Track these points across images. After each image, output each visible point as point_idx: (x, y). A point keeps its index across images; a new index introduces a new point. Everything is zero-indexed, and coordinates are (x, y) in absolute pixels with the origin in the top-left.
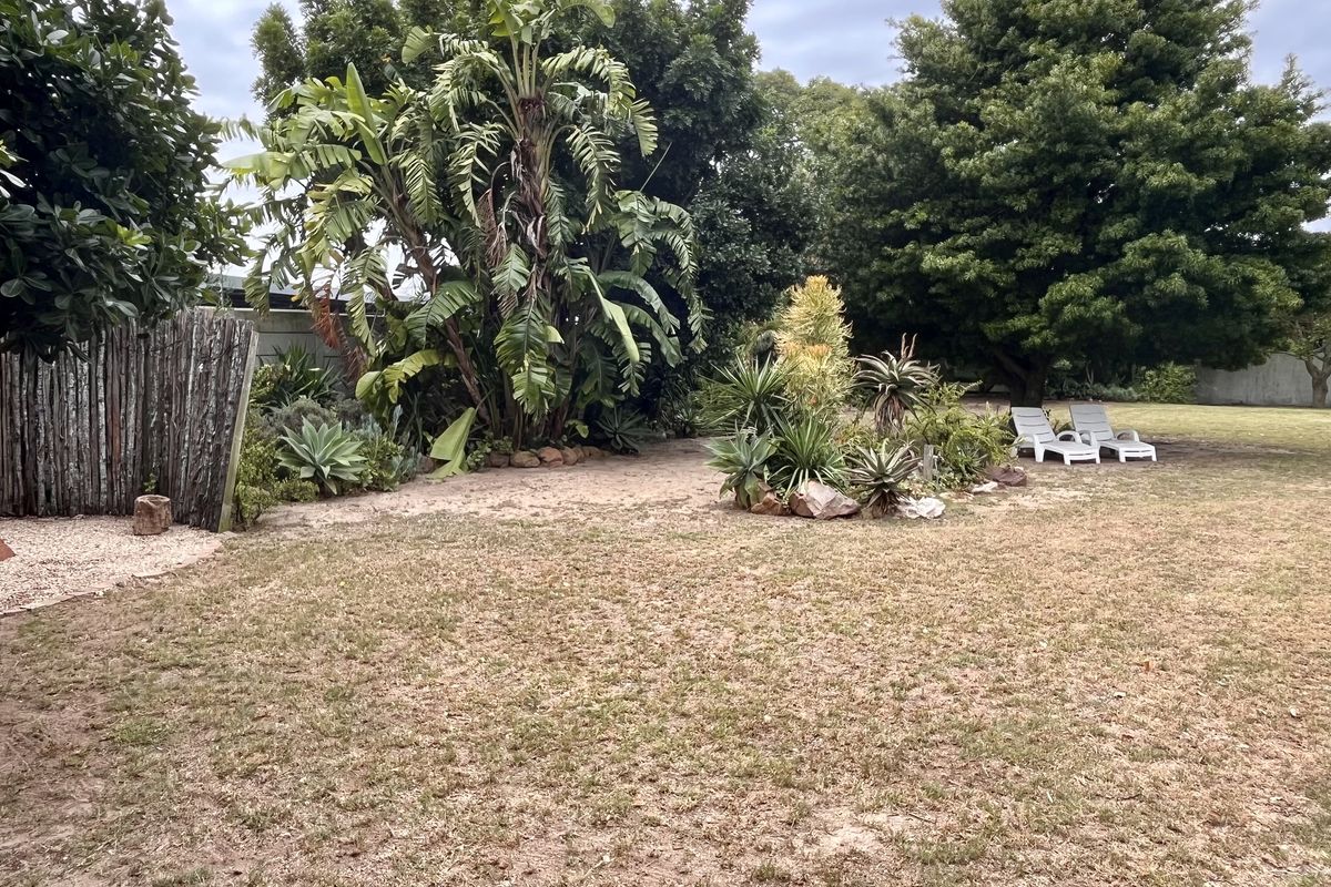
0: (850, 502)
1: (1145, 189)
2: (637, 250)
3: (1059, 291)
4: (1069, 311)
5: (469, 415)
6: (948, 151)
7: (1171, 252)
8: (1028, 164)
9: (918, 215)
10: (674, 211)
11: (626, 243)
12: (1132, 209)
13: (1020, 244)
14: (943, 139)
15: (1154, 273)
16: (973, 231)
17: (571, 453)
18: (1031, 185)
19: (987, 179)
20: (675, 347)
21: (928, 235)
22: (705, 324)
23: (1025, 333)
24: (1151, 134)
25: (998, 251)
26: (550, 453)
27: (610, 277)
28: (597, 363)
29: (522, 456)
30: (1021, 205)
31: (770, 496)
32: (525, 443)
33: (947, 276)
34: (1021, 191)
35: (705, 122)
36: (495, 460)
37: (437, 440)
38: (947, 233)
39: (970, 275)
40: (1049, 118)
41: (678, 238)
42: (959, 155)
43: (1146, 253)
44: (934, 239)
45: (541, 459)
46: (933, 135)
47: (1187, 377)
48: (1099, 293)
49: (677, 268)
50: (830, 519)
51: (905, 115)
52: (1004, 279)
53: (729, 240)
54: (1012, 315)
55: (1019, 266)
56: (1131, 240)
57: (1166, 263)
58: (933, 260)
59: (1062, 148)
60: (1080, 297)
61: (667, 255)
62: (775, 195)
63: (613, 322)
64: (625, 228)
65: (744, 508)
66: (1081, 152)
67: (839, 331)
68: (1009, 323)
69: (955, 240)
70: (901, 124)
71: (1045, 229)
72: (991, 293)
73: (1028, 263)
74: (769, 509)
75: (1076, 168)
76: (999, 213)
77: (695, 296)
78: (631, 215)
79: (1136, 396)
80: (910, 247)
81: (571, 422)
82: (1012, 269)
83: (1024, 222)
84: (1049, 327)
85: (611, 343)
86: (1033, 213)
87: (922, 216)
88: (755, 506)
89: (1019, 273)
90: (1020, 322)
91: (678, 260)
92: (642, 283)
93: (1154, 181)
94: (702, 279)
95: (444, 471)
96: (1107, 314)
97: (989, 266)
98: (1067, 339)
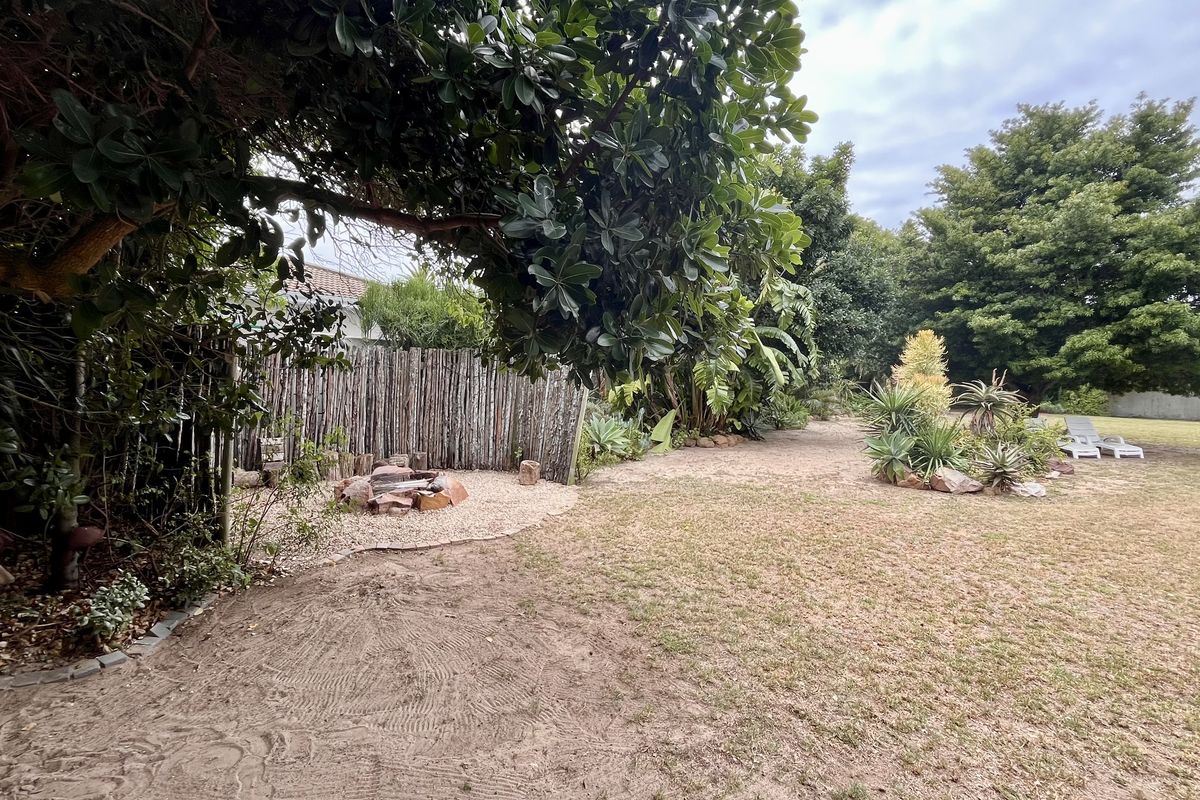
0: (975, 483)
1: (1151, 272)
2: (783, 313)
3: (1073, 341)
4: (1089, 355)
5: (672, 414)
6: (987, 249)
7: (1176, 315)
8: (1049, 258)
9: (959, 292)
10: (802, 289)
11: (776, 309)
12: (1135, 285)
13: (1041, 309)
14: (982, 243)
15: (1159, 330)
16: (1003, 302)
17: (733, 438)
18: (1051, 271)
19: (1021, 268)
20: (800, 375)
21: (967, 304)
22: (819, 359)
23: (1048, 369)
24: (1155, 235)
25: (1020, 314)
26: (720, 439)
27: (763, 330)
28: (751, 383)
29: (704, 441)
30: (1045, 284)
31: (912, 476)
32: (704, 433)
33: (986, 331)
34: (1042, 275)
35: (821, 234)
36: (688, 443)
37: (655, 429)
38: (982, 303)
39: (1008, 330)
40: (1070, 226)
41: (804, 306)
42: (994, 251)
43: (1153, 315)
44: (974, 307)
45: (715, 442)
46: (974, 239)
47: (1102, 398)
48: (1112, 342)
49: (804, 325)
50: (962, 494)
51: (954, 228)
52: (1029, 333)
53: (835, 307)
54: (1032, 357)
55: (1041, 324)
56: (1137, 307)
57: (1170, 323)
58: (977, 320)
59: (1081, 245)
60: (1098, 345)
61: (799, 319)
62: (865, 280)
63: (768, 360)
64: (776, 300)
65: (890, 482)
66: (1095, 248)
68: (1032, 362)
69: (991, 308)
70: (951, 233)
71: (1059, 300)
72: (1019, 342)
73: (1049, 322)
74: (912, 484)
75: (1090, 258)
76: (1023, 286)
77: (813, 343)
78: (781, 293)
79: (1063, 410)
80: (956, 312)
81: (731, 420)
82: (1035, 326)
83: (1041, 295)
84: (1068, 365)
85: (763, 371)
86: (1054, 290)
87: (964, 291)
88: (901, 482)
89: (1040, 330)
90: (1045, 361)
91: (803, 320)
92: (785, 334)
93: (1162, 266)
94: (818, 332)
95: (660, 448)
97: (1020, 325)
98: (1082, 374)
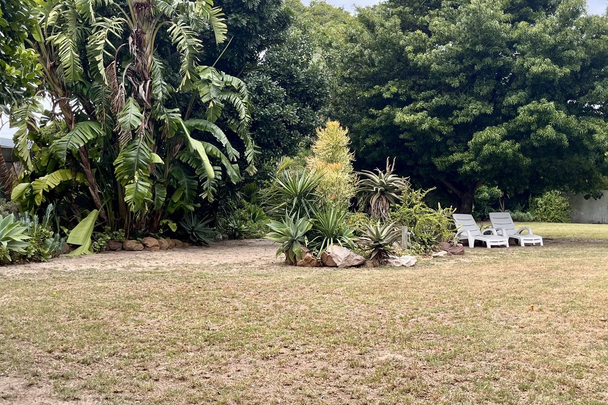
0: (359, 257)
1: (529, 74)
2: (211, 105)
3: (479, 136)
4: (487, 148)
5: (93, 216)
6: (409, 48)
7: (546, 112)
8: (460, 58)
9: (391, 89)
10: (235, 81)
11: (204, 100)
12: (523, 87)
13: (455, 108)
14: (407, 40)
15: (536, 126)
16: (426, 99)
17: (165, 242)
18: (461, 71)
19: (434, 66)
20: (235, 170)
21: (397, 102)
22: (256, 156)
23: (460, 163)
24: (532, 42)
25: (442, 112)
26: (151, 241)
27: (193, 123)
28: (184, 181)
29: (131, 243)
30: (456, 83)
31: (308, 255)
32: (133, 235)
33: (410, 127)
34: (455, 74)
35: (254, 24)
36: (113, 245)
37: (72, 232)
38: (410, 101)
39: (425, 126)
40: (471, 29)
41: (238, 99)
42: (417, 51)
43: (531, 113)
44: (402, 105)
45: (145, 245)
46: (400, 38)
47: (564, 205)
48: (504, 138)
49: (238, 119)
50: (347, 267)
51: (382, 25)
52: (446, 130)
53: (271, 101)
54: (452, 153)
55: (456, 122)
56: (522, 106)
57: (543, 119)
58: (402, 116)
59: (479, 48)
60: (493, 140)
61: (230, 109)
62: (301, 74)
63: (196, 152)
64: (204, 90)
65: (292, 264)
66: (491, 51)
67: (347, 157)
68: (450, 157)
69: (415, 105)
70: (380, 30)
71: (470, 99)
72: (438, 139)
73: (461, 119)
74: (308, 263)
75: (488, 60)
76: (442, 88)
77: (249, 138)
78: (208, 81)
79: (532, 218)
80: (386, 109)
81: (165, 221)
82: (450, 124)
83: (457, 94)
84: (475, 160)
85: (194, 166)
86: (463, 89)
87: (394, 89)
88: (300, 262)
89: (455, 126)
90: (457, 157)
91: (238, 113)
92: (215, 127)
93: (534, 69)
94: (254, 126)
95: (78, 252)
96: (510, 151)
97: (437, 121)
98: (486, 167)
